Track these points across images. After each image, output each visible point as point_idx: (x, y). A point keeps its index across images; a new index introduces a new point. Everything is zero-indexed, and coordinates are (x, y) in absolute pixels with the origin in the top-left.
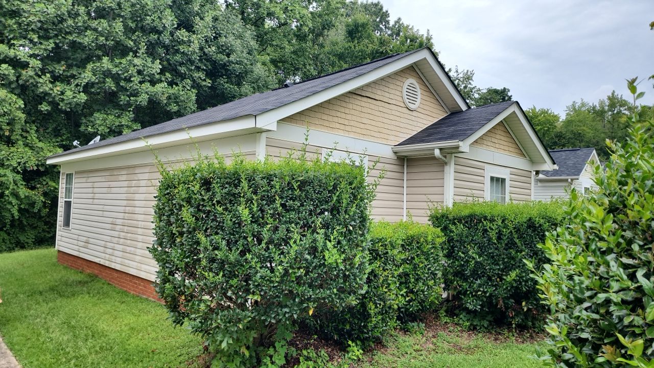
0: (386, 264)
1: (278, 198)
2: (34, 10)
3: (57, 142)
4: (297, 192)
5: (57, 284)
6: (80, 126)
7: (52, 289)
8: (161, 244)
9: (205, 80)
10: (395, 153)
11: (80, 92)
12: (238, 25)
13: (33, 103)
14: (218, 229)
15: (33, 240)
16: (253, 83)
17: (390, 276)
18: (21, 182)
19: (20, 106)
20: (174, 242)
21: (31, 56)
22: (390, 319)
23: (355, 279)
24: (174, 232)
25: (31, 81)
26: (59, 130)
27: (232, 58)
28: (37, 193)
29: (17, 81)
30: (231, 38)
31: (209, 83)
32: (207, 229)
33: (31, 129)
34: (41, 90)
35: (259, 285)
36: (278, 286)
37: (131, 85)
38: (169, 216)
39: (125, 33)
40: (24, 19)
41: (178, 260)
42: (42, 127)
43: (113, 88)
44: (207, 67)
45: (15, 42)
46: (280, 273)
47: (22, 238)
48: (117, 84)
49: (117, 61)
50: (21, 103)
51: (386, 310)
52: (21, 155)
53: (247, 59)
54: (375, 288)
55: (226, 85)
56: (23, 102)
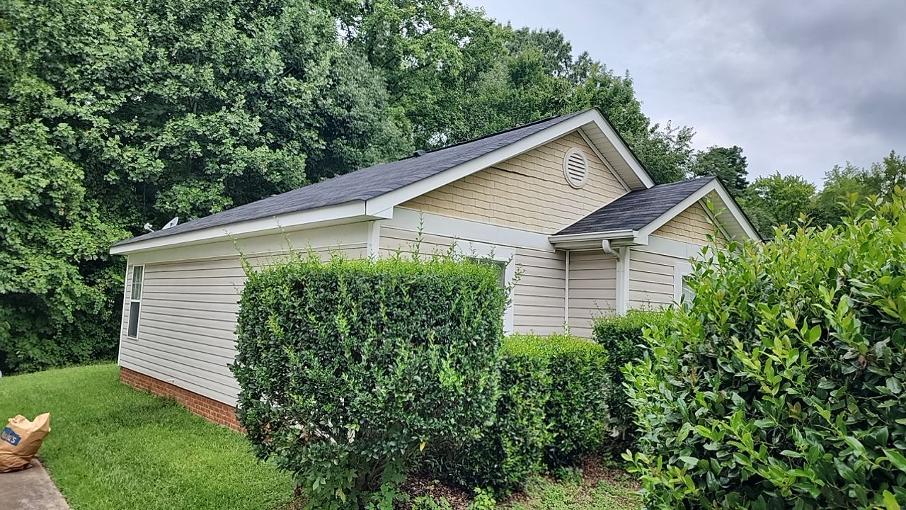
0: (528, 391)
1: (382, 306)
2: (102, 54)
3: (124, 223)
4: (407, 299)
5: (118, 410)
6: (154, 202)
7: (113, 416)
8: (244, 360)
9: (317, 141)
10: (553, 244)
11: (156, 159)
12: (363, 68)
13: (95, 173)
14: (311, 343)
15: (91, 352)
16: (382, 145)
17: (533, 405)
18: (78, 277)
19: (79, 178)
20: (259, 358)
21: (94, 114)
22: (532, 460)
23: (480, 407)
24: (258, 345)
25: (94, 145)
26: (128, 208)
27: (354, 112)
28: (97, 291)
29: (77, 144)
30: (353, 86)
31: (323, 145)
32: (297, 342)
33: (92, 206)
34: (108, 157)
35: (357, 411)
36: (381, 413)
37: (222, 149)
38: (253, 326)
39: (216, 83)
40: (88, 66)
41: (262, 379)
42: (106, 203)
43: (199, 153)
44: (320, 124)
45: (75, 96)
46: (383, 398)
47: (76, 350)
48: (203, 147)
49: (204, 118)
50: (81, 174)
51: (527, 449)
52: (77, 241)
53: (374, 113)
54: (512, 420)
55: (346, 148)
56: (83, 172)
